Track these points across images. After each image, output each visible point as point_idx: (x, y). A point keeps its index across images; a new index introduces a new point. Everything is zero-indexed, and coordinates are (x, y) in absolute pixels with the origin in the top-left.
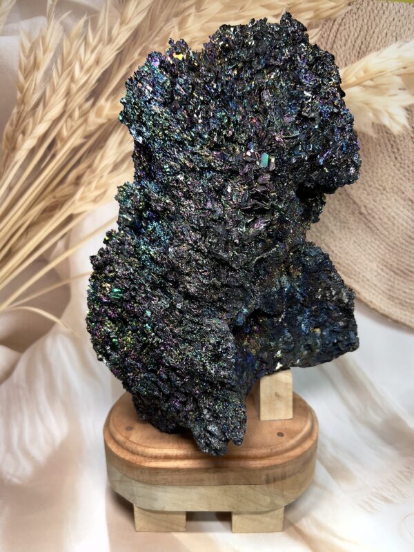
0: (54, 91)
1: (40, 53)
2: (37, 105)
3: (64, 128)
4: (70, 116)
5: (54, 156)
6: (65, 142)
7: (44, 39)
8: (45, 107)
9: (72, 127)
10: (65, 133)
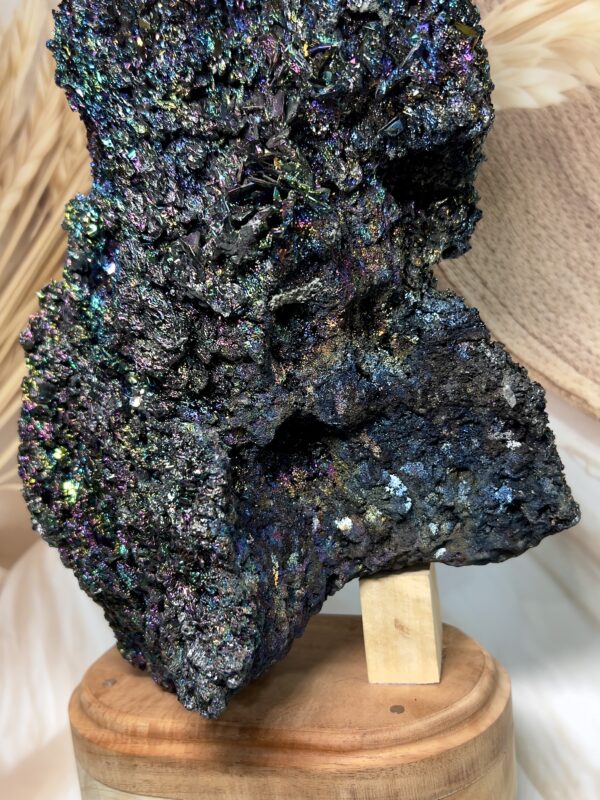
0: (41, 106)
1: (16, 48)
2: (17, 135)
3: (61, 167)
4: (69, 145)
5: (48, 216)
6: (64, 189)
7: (19, 24)
8: (29, 135)
9: (73, 163)
10: (63, 175)
